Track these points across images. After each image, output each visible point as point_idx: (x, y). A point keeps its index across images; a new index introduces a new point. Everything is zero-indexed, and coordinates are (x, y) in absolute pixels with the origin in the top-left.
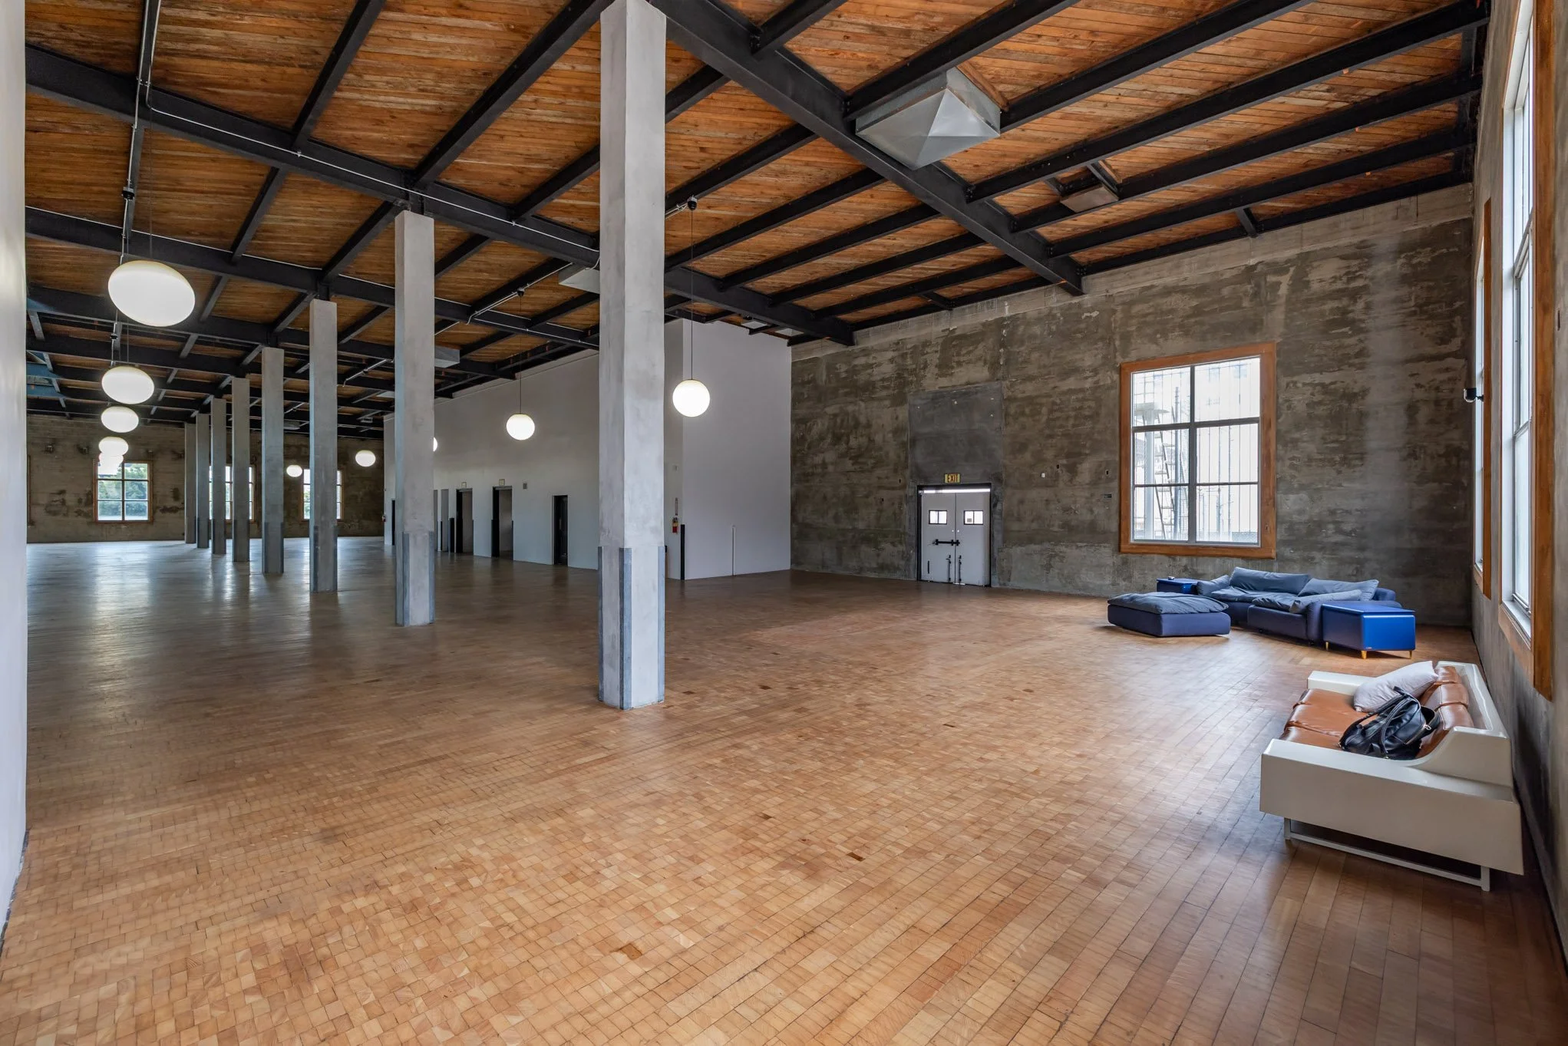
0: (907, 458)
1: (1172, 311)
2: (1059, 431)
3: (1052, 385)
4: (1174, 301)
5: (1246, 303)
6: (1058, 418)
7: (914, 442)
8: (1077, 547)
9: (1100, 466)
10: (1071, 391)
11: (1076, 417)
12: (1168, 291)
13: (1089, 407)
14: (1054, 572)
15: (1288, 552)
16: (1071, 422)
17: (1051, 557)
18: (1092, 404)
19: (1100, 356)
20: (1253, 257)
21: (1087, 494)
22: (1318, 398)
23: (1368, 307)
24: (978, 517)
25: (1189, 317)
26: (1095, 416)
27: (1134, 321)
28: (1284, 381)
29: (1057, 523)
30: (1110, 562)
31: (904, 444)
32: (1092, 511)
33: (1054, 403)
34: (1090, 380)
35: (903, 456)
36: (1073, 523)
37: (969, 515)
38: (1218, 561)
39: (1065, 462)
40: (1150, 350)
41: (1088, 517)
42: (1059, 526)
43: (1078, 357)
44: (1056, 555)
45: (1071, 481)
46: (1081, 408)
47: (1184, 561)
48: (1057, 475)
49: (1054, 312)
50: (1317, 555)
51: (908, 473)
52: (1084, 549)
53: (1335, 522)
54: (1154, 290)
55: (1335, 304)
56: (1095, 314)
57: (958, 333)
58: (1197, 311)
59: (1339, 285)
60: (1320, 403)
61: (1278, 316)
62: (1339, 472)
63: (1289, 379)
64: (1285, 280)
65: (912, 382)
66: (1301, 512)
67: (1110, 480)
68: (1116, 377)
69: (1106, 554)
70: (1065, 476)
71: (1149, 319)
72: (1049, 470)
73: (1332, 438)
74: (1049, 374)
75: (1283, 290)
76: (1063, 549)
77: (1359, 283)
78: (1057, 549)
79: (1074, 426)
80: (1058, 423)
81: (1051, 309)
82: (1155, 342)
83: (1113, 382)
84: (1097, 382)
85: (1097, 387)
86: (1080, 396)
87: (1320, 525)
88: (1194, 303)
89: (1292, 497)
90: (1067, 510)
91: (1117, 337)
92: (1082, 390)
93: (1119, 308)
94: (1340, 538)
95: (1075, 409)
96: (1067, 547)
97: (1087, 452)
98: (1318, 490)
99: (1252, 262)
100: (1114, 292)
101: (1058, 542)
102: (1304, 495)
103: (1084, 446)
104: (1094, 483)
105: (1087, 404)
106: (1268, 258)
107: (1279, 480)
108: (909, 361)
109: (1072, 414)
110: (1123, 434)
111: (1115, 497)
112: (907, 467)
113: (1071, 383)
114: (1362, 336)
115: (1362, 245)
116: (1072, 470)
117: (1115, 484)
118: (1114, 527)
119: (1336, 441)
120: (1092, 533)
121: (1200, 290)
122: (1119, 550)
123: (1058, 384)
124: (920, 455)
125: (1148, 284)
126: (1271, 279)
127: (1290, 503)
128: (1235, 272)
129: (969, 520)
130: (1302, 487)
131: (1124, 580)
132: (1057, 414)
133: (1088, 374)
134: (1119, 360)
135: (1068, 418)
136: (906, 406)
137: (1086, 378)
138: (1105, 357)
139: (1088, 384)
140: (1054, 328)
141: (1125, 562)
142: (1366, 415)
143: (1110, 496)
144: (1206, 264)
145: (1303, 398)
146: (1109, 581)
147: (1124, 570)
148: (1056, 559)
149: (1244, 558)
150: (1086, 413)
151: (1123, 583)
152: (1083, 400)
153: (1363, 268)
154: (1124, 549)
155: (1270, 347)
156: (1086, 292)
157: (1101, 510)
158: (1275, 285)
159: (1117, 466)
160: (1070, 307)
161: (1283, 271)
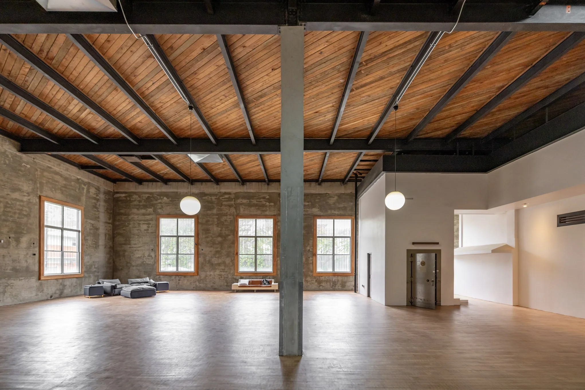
1: (57, 181)
2: (11, 219)
3: (6, 193)
4: (57, 178)
5: (77, 191)
6: (10, 212)
8: (20, 280)
9: (31, 240)
10: (16, 200)
11: (19, 214)
12: (57, 173)
13: (26, 211)
14: (7, 295)
15: (86, 275)
16: (17, 216)
17: (6, 286)
18: (27, 210)
19: (31, 188)
20: (79, 176)
21: (25, 253)
22: (91, 228)
23: (99, 205)
25: (63, 187)
26: (28, 216)
27: (45, 178)
29: (9, 268)
30: (35, 285)
32: (26, 261)
33: (7, 203)
34: (26, 197)
36: (18, 268)
38: (70, 279)
39: (13, 236)
40: (50, 194)
41: (24, 264)
42: (10, 270)
43: (21, 183)
44: (9, 285)
45: (17, 246)
46: (22, 210)
47: (61, 281)
48: (9, 242)
49: (7, 153)
50: (91, 275)
52: (23, 281)
53: (94, 265)
54: (52, 170)
55: (94, 201)
56: (28, 166)
58: (65, 186)
59: (95, 196)
60: (91, 229)
61: (84, 199)
62: (95, 251)
63: (86, 220)
64: (85, 187)
66: (88, 262)
67: (34, 247)
68: (38, 200)
69: (33, 281)
70: (13, 243)
71: (50, 180)
72: (4, 239)
73: (94, 240)
74: (4, 185)
75: (85, 191)
76: (13, 281)
77: (98, 197)
78: (9, 282)
79: (18, 218)
80: (10, 214)
81: (6, 151)
82: (52, 191)
83: (37, 202)
84: (29, 200)
85: (29, 202)
86: (22, 204)
87: (92, 266)
88: (64, 182)
89: (86, 257)
90: (14, 261)
91: (38, 182)
92: (22, 201)
93: (39, 170)
94: (95, 270)
95: (18, 209)
96: (14, 280)
97: (25, 232)
98: (91, 255)
99: (79, 177)
100: (37, 161)
101: (9, 277)
102: (89, 257)
103: (23, 229)
104: (28, 248)
105: (25, 209)
109: (18, 211)
110: (41, 227)
111: (37, 255)
113: (16, 195)
114: (98, 213)
115: (98, 187)
116: (18, 241)
117: (37, 249)
118: (37, 269)
119: (94, 241)
120: (27, 272)
121: (66, 179)
122: (39, 279)
123: (10, 193)
125: (50, 166)
126: (83, 186)
127: (86, 259)
130: (88, 254)
131: (41, 292)
132: (9, 209)
133: (25, 194)
134: (39, 193)
135: (15, 213)
137: (25, 196)
138: (33, 189)
139: (25, 199)
140: (7, 162)
141: (41, 284)
142: (99, 235)
143: (35, 255)
144: (67, 170)
145: (88, 227)
146: (34, 294)
147: (40, 289)
148: (9, 287)
149: (77, 278)
150: (25, 213)
151: (40, 294)
152: (23, 206)
153: (99, 194)
154: (42, 278)
155: (83, 208)
156: (24, 154)
157: (30, 261)
158: (83, 189)
159: (38, 241)
160: (16, 156)
161: (85, 185)
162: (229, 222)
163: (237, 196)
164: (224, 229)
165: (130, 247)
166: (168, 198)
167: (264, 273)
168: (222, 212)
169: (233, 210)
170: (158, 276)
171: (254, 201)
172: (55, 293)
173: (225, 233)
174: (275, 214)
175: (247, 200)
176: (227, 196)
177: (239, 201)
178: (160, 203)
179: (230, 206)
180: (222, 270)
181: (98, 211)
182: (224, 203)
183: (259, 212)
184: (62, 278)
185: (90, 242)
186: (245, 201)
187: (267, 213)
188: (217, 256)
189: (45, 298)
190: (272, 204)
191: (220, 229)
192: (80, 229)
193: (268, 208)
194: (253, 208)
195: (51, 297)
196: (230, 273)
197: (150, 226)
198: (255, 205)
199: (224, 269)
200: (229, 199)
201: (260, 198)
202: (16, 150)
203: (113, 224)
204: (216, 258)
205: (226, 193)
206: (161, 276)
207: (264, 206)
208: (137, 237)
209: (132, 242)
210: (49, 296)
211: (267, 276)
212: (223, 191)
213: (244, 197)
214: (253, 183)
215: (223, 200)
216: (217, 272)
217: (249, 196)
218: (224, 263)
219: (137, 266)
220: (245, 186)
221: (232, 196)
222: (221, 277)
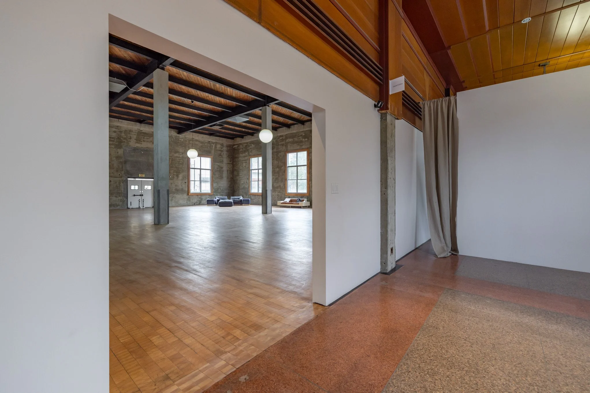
0: (122, 167)
1: (197, 145)
2: (174, 166)
4: (197, 143)
5: (209, 148)
6: (174, 163)
7: (125, 162)
8: (179, 195)
9: (184, 175)
10: (177, 157)
12: (197, 141)
13: (181, 162)
15: (214, 193)
16: (177, 164)
17: (173, 197)
19: (184, 150)
21: (181, 182)
22: (218, 167)
23: (223, 154)
24: (149, 187)
25: (200, 147)
26: (182, 164)
27: (190, 144)
28: (214, 163)
30: (186, 198)
31: (121, 163)
32: (182, 186)
33: (173, 159)
35: (121, 166)
36: (178, 189)
37: (146, 187)
38: (205, 196)
39: (176, 174)
42: (175, 190)
43: (179, 149)
45: (177, 179)
46: (179, 161)
47: (200, 196)
50: (218, 194)
51: (123, 172)
53: (220, 188)
55: (219, 152)
56: (182, 140)
57: (143, 131)
58: (202, 146)
59: (220, 149)
61: (213, 151)
62: (220, 180)
64: (214, 145)
65: (124, 142)
66: (216, 187)
67: (185, 179)
69: (185, 196)
70: (176, 177)
72: (172, 175)
74: (172, 151)
75: (214, 147)
76: (175, 195)
77: (222, 150)
79: (178, 165)
81: (172, 135)
84: (183, 156)
86: (179, 158)
87: (218, 189)
90: (176, 186)
91: (187, 147)
92: (179, 157)
93: (187, 141)
94: (220, 191)
95: (178, 161)
97: (181, 172)
98: (218, 183)
99: (210, 140)
100: (186, 137)
101: (174, 193)
103: (180, 171)
104: (182, 180)
105: (181, 161)
106: (211, 140)
107: (213, 181)
108: (123, 134)
109: (178, 162)
110: (189, 168)
111: (187, 183)
112: (123, 170)
113: (177, 155)
115: (222, 144)
116: (177, 176)
117: (187, 180)
118: (187, 190)
119: (220, 175)
120: (182, 191)
121: (202, 143)
122: (188, 195)
123: (174, 154)
124: (128, 167)
127: (215, 185)
128: (207, 141)
129: (146, 188)
130: (216, 182)
132: (174, 162)
133: (181, 154)
136: (122, 150)
137: (180, 155)
139: (181, 156)
140: (173, 140)
141: (189, 197)
142: (223, 171)
143: (186, 183)
144: (203, 138)
145: (216, 167)
146: (186, 202)
147: (189, 199)
148: (174, 198)
149: (209, 195)
150: (181, 163)
151: (189, 202)
152: (180, 159)
153: (223, 147)
154: (189, 194)
155: (212, 157)
156: (181, 134)
157: (184, 186)
158: (213, 146)
159: (187, 176)
160: (176, 136)
161: (213, 144)
162: (282, 156)
163: (287, 137)
164: (280, 162)
165: (239, 178)
166: (254, 145)
167: (301, 194)
168: (278, 150)
169: (284, 148)
170: (250, 196)
171: (296, 139)
172: (197, 202)
173: (280, 165)
174: (308, 147)
175: (292, 139)
176: (281, 138)
177: (287, 140)
178: (251, 148)
179: (283, 145)
180: (279, 192)
181: (223, 157)
182: (280, 143)
183: (298, 147)
184: (200, 195)
185: (217, 176)
186: (291, 140)
187: (303, 147)
188: (276, 181)
189: (192, 204)
190: (306, 139)
191: (277, 162)
192: (211, 169)
193: (304, 143)
194: (295, 144)
195: (194, 204)
196: (283, 194)
197: (247, 163)
198: (297, 142)
199: (280, 191)
200: (282, 140)
201: (299, 137)
202: (176, 133)
203: (232, 164)
204: (276, 183)
205: (281, 136)
206: (251, 196)
207: (301, 142)
208: (241, 171)
209: (240, 174)
210: (193, 204)
211: (304, 196)
212: (279, 135)
213: (290, 137)
214: (295, 125)
215: (279, 141)
216: (276, 193)
217: (293, 136)
218: (280, 186)
219: (242, 189)
220: (291, 129)
221: (284, 138)
222: (279, 197)
